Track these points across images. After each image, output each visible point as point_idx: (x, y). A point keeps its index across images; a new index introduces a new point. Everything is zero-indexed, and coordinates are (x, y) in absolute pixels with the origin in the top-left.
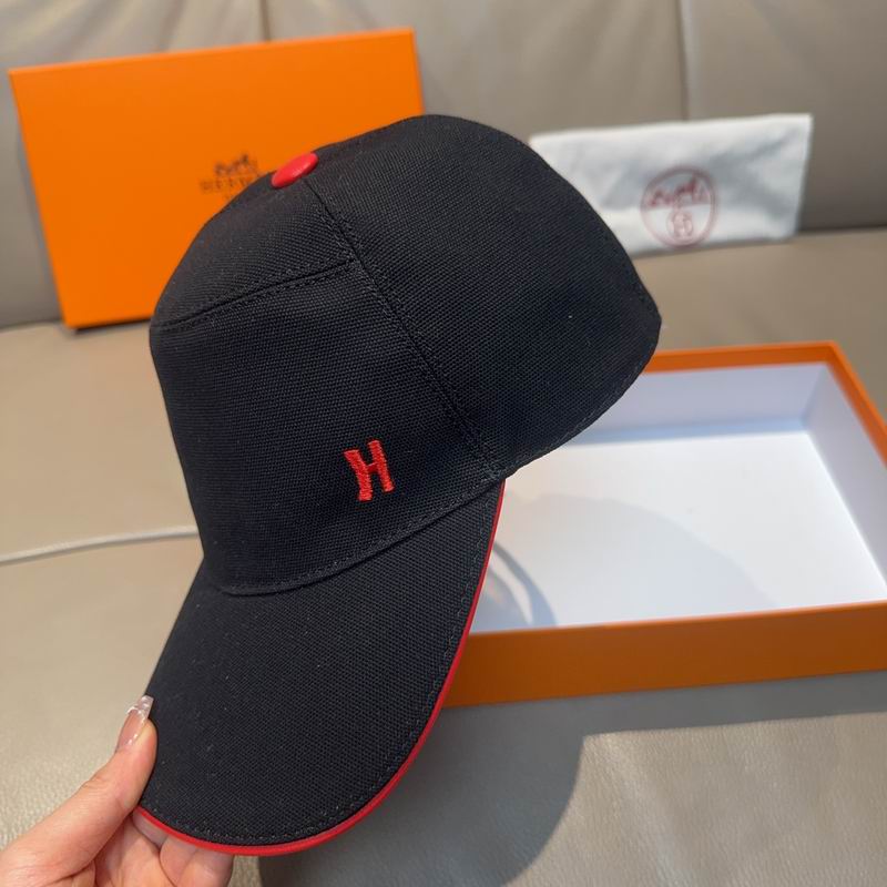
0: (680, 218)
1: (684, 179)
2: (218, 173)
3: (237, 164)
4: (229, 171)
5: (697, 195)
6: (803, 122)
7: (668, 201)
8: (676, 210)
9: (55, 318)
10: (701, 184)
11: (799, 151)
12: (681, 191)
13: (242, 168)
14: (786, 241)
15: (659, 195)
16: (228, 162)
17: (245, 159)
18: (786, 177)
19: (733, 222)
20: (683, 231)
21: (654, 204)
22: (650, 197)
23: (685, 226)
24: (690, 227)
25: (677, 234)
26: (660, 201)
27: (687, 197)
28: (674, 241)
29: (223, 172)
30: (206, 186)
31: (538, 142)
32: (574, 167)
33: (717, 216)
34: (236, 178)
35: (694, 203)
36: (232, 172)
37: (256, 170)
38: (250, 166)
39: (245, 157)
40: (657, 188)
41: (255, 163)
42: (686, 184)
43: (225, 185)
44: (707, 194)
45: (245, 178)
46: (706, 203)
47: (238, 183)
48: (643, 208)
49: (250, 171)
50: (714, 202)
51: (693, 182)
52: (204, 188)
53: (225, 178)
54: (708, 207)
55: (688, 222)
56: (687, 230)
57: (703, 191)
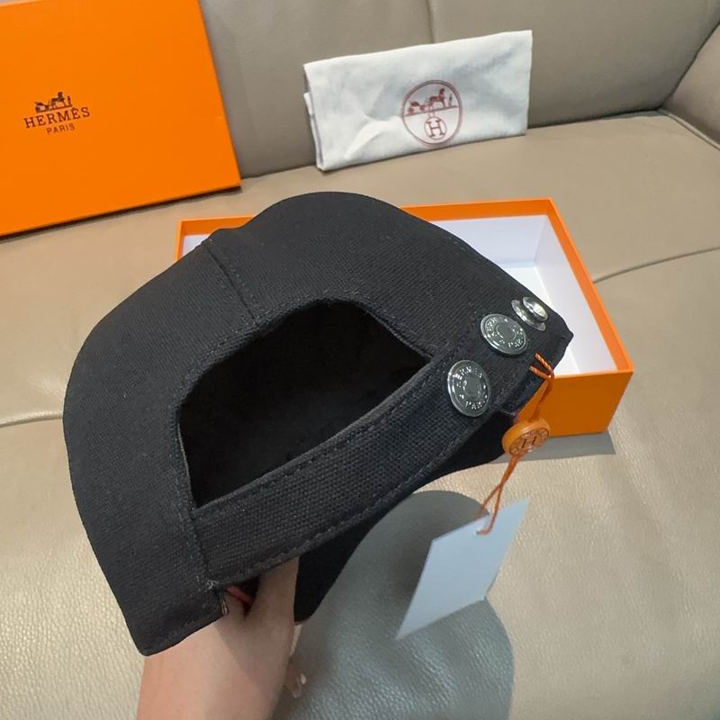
1: (433, 91)
2: (37, 109)
3: (54, 100)
4: (47, 107)
5: (446, 101)
7: (423, 109)
8: (430, 114)
10: (447, 94)
12: (433, 99)
13: (59, 104)
14: (521, 134)
15: (415, 104)
16: (45, 101)
17: (60, 97)
18: (516, 84)
19: (476, 123)
20: (437, 132)
21: (411, 112)
22: (408, 105)
23: (439, 127)
24: (443, 128)
25: (433, 135)
26: (417, 109)
27: (437, 105)
28: (431, 140)
29: (42, 108)
31: (309, 67)
32: (343, 86)
33: (464, 118)
34: (54, 112)
35: (445, 108)
36: (51, 107)
37: (70, 106)
38: (66, 101)
39: (60, 94)
40: (413, 98)
41: (69, 99)
42: (436, 94)
43: (45, 119)
44: (455, 102)
45: (62, 112)
46: (455, 107)
47: (56, 118)
48: (403, 116)
49: (66, 106)
50: (460, 107)
51: (442, 91)
52: (27, 123)
53: (44, 114)
54: (456, 111)
55: (441, 124)
56: (441, 131)
57: (451, 99)
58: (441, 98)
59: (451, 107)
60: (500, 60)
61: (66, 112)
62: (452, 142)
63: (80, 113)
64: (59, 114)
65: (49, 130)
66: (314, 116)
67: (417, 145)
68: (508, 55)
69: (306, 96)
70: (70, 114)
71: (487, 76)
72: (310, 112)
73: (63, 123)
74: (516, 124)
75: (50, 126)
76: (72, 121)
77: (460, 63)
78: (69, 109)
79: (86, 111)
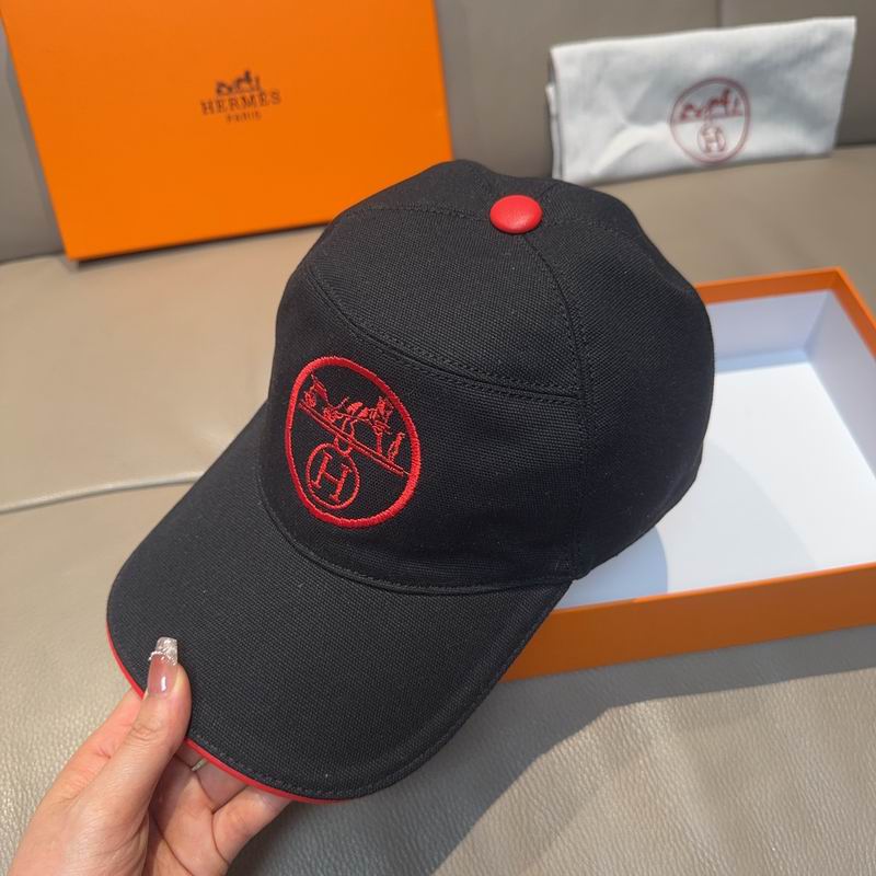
0: (711, 133)
1: (716, 91)
2: (219, 91)
3: (239, 81)
4: (230, 89)
5: (731, 106)
6: (848, 24)
7: (698, 114)
8: (708, 122)
9: (58, 251)
10: (734, 95)
11: (842, 56)
12: (713, 103)
13: (245, 86)
14: (824, 156)
15: (689, 107)
16: (229, 81)
17: (247, 77)
18: (826, 90)
19: (767, 137)
20: (714, 146)
21: (684, 117)
22: (680, 109)
23: (717, 140)
24: (722, 142)
25: (708, 150)
26: (691, 114)
27: (719, 109)
28: (705, 157)
29: (224, 90)
30: (206, 107)
31: (560, 53)
32: (599, 78)
33: (751, 129)
34: (238, 96)
35: (727, 115)
36: (234, 90)
37: (258, 88)
39: (247, 74)
40: (687, 100)
41: (258, 80)
42: (718, 95)
43: (227, 104)
44: (742, 107)
45: (248, 95)
46: (740, 115)
47: (240, 102)
48: (672, 122)
49: (252, 89)
50: (748, 114)
51: (727, 93)
52: (205, 109)
53: (226, 98)
54: (742, 120)
55: (721, 136)
56: (719, 145)
57: (736, 103)
58: (724, 102)
59: (735, 113)
60: (808, 55)
61: (252, 98)
62: (733, 160)
63: (269, 98)
65: (229, 118)
66: (557, 116)
67: (686, 160)
68: (822, 49)
69: (550, 90)
70: (257, 99)
71: (790, 76)
72: (553, 110)
73: (250, 110)
75: (232, 113)
76: (261, 109)
77: (756, 56)
78: (256, 93)
79: (276, 96)
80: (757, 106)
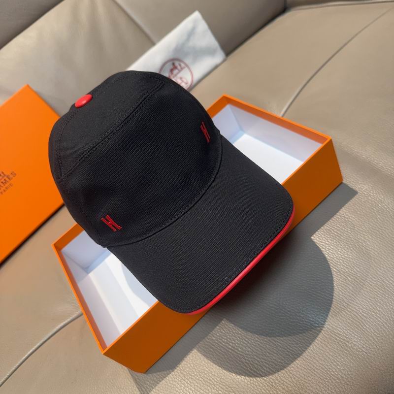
1: (169, 66)
5: (179, 67)
6: (196, 15)
8: (175, 78)
10: (177, 64)
11: (203, 26)
12: (172, 70)
14: (224, 61)
18: (205, 38)
23: (183, 81)
24: (185, 81)
27: (175, 72)
33: (192, 70)
35: (180, 71)
37: (5, 175)
38: (2, 175)
41: (3, 173)
42: (172, 67)
44: (183, 65)
45: (3, 180)
46: (184, 68)
47: (1, 185)
49: (3, 177)
50: (187, 66)
51: (173, 64)
54: (186, 69)
55: (183, 79)
56: (185, 83)
57: (180, 65)
58: (175, 68)
59: (182, 69)
60: (191, 33)
61: (5, 180)
63: (11, 176)
64: (2, 182)
68: (194, 29)
70: (7, 179)
71: (191, 44)
73: (7, 185)
74: (219, 57)
75: (2, 190)
76: (10, 182)
77: (173, 46)
78: (5, 178)
79: (13, 174)
80: (188, 61)
